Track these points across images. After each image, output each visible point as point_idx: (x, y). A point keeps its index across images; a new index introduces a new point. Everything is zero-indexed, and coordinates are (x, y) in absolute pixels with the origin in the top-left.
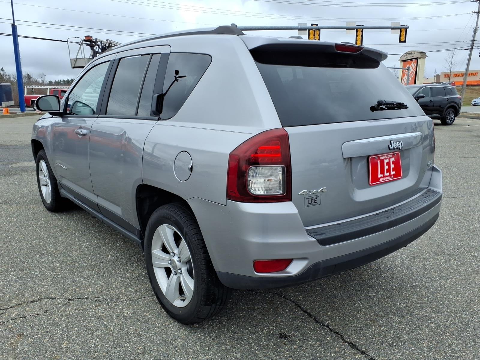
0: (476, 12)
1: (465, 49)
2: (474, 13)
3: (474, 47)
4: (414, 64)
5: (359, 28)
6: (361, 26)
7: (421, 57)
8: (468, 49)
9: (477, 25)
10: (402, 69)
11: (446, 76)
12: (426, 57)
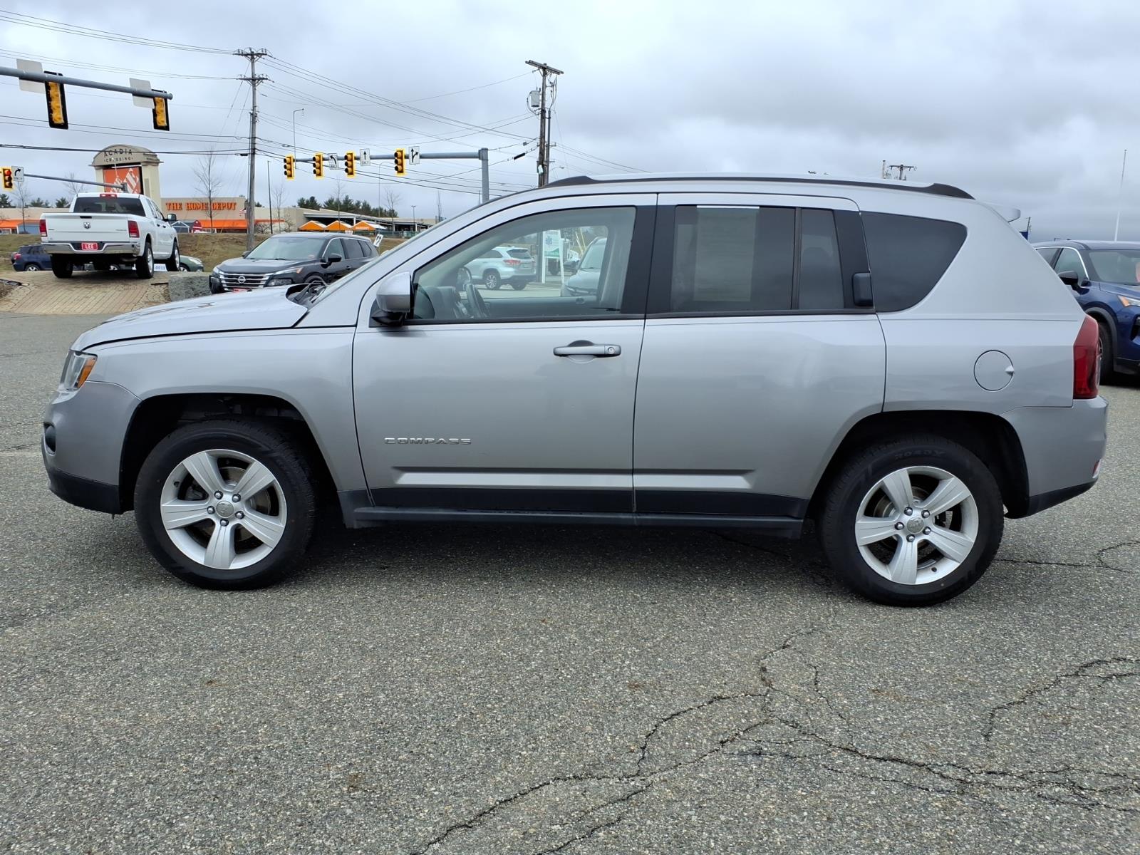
0: (248, 79)
1: (242, 155)
2: (245, 79)
3: (256, 151)
4: (134, 176)
5: (52, 81)
6: (57, 76)
7: (147, 163)
8: (246, 155)
9: (254, 107)
10: (104, 186)
11: (172, 207)
12: (160, 164)
